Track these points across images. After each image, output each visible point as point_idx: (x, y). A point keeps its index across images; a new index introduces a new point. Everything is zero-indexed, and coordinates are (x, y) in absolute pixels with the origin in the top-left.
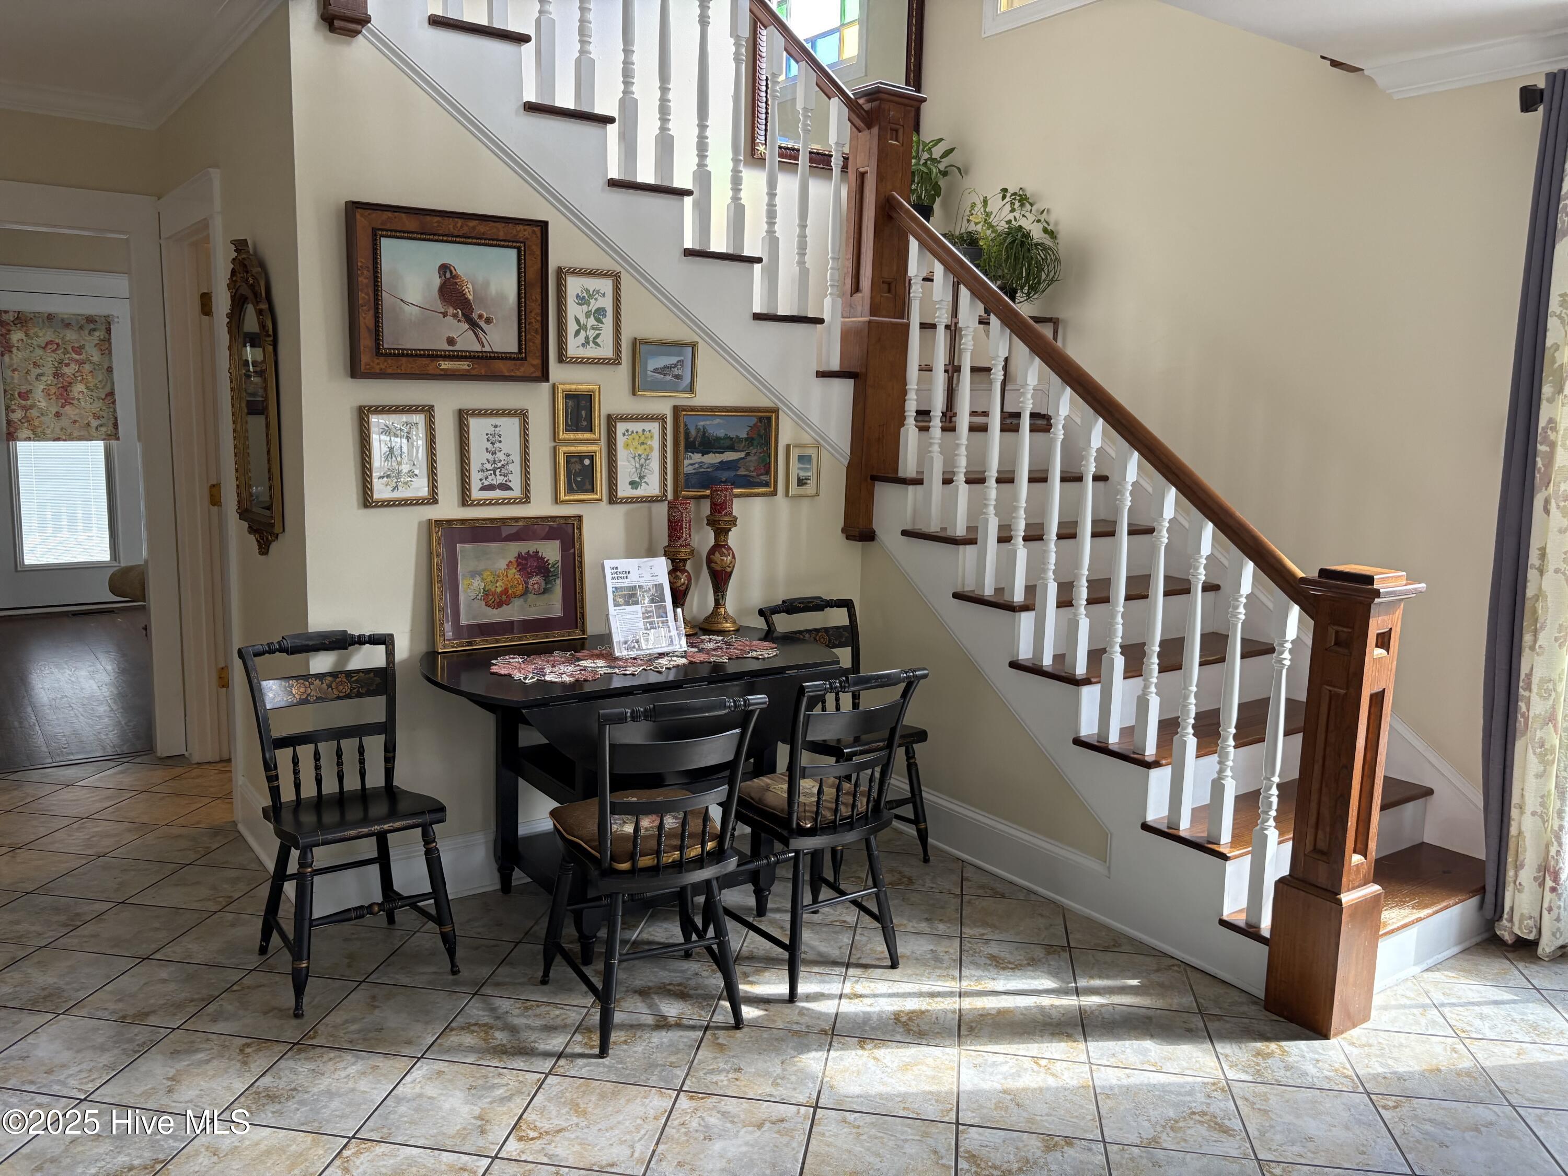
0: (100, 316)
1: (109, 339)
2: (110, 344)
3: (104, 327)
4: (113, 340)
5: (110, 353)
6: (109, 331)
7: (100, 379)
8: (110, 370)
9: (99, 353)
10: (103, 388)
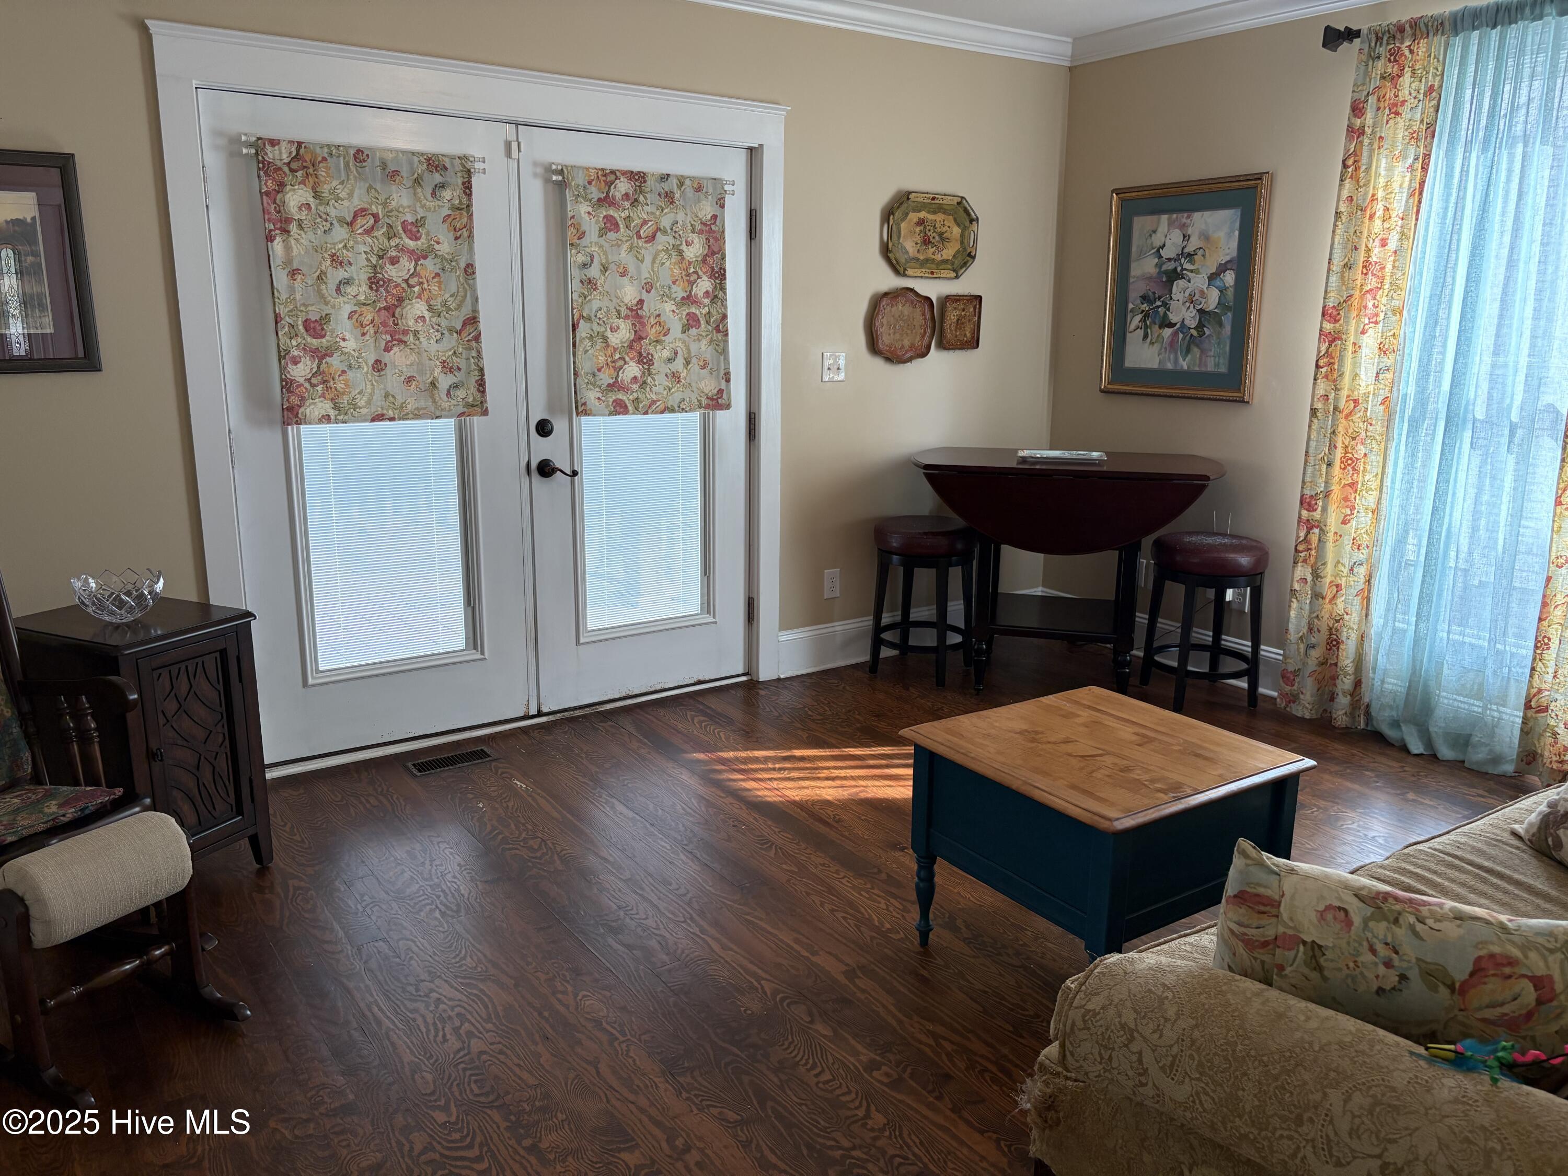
0: (452, 158)
1: (469, 206)
2: (471, 216)
3: (460, 181)
4: (475, 209)
5: (471, 236)
6: (467, 188)
7: (453, 289)
8: (470, 270)
9: (451, 235)
10: (459, 307)
